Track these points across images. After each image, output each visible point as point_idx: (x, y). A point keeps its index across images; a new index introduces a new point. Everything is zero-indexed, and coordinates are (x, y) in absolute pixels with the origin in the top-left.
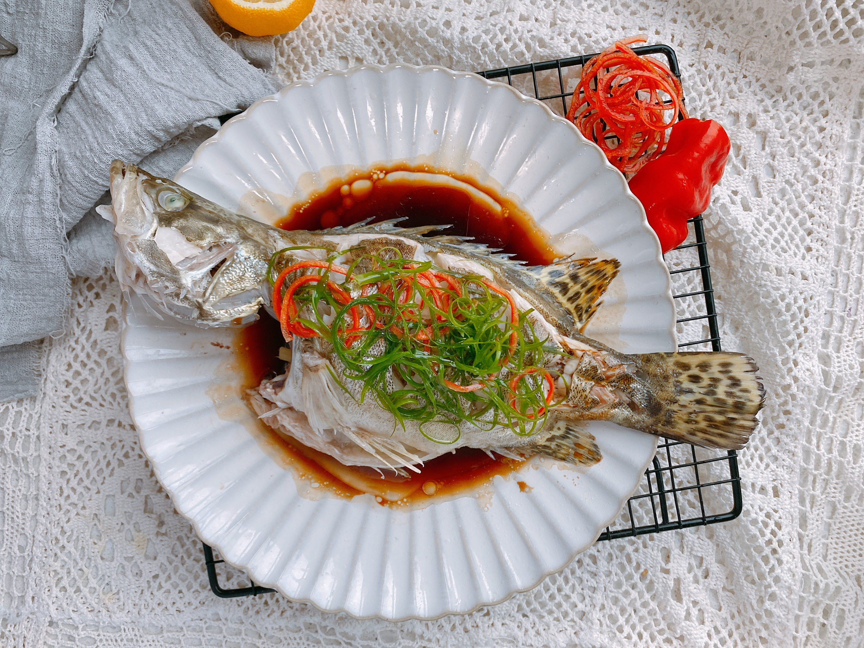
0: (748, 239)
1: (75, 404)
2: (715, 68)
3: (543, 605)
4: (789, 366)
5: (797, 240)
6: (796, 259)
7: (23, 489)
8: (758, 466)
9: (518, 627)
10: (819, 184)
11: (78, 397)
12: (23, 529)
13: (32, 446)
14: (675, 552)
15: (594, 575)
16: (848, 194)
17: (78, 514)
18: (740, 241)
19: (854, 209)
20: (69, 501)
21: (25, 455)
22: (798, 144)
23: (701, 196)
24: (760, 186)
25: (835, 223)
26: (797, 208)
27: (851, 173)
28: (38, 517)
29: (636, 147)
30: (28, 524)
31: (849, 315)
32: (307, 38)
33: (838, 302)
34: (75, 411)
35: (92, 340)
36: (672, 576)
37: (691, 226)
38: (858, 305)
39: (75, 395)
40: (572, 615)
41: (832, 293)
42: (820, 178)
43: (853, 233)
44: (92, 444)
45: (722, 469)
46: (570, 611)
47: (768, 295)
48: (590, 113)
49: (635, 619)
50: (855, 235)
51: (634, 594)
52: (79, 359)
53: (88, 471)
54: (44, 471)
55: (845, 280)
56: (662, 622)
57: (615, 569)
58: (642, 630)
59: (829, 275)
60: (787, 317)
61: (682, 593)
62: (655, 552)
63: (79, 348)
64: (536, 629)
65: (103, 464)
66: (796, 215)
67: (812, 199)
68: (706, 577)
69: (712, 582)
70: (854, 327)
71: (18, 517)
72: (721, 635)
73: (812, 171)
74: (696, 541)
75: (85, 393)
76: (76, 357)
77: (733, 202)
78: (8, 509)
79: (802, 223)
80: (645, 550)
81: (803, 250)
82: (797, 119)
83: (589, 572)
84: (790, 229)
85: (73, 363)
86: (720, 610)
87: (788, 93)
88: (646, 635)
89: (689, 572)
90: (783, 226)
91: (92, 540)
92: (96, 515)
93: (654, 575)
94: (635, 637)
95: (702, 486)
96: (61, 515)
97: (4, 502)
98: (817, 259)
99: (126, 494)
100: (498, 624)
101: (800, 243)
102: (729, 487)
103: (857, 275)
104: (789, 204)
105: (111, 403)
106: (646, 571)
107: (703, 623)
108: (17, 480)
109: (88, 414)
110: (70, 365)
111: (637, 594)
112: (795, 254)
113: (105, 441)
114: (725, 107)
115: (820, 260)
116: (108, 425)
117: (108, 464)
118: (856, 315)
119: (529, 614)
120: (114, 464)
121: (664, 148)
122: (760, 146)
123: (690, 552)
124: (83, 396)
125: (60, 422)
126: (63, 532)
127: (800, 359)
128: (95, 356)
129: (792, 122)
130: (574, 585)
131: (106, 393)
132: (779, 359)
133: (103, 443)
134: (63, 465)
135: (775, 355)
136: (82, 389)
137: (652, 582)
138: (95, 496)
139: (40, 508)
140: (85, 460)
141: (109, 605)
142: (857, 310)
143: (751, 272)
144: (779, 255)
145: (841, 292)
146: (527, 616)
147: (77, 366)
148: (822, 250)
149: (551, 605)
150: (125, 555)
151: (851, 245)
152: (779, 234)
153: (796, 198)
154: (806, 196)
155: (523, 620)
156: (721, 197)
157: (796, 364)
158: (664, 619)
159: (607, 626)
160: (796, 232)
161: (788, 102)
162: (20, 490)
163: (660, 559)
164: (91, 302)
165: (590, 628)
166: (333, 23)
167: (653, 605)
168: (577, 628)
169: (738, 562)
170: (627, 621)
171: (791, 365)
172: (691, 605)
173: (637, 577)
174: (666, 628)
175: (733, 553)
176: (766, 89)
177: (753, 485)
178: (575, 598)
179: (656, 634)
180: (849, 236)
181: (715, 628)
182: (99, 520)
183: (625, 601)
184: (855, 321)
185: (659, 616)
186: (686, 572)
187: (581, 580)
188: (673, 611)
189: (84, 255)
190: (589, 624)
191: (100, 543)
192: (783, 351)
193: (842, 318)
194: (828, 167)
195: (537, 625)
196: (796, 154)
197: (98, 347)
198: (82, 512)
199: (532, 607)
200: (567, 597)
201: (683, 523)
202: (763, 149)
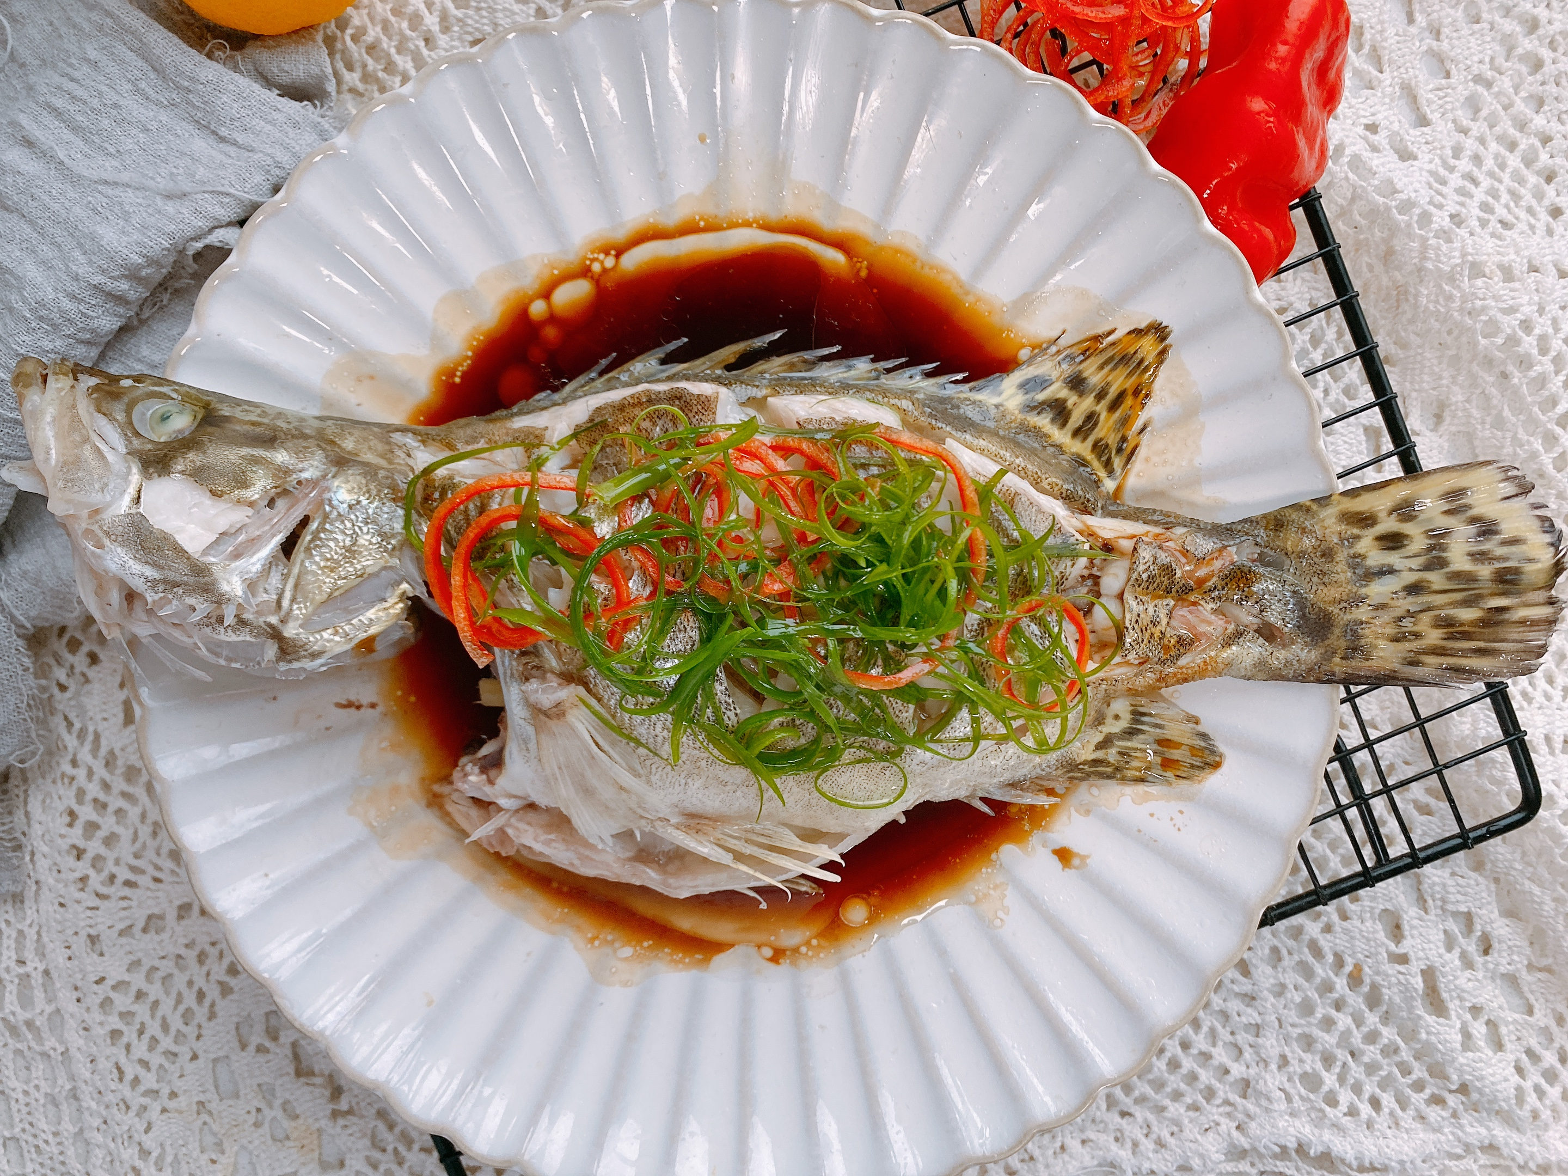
0: (1425, 219)
1: (104, 890)
3: (1159, 1085)
5: (1528, 198)
6: (1536, 238)
7: (42, 1084)
8: (1548, 698)
9: (1117, 1140)
10: (1548, 69)
11: (105, 874)
12: (63, 1163)
13: (39, 994)
14: (1410, 914)
15: (1250, 999)
17: (164, 1110)
18: (1409, 225)
20: (142, 1088)
21: (28, 1015)
23: (1311, 141)
24: (1422, 102)
26: (1512, 131)
28: (87, 1134)
29: (1141, 75)
30: (71, 1152)
32: (393, 19)
34: (106, 902)
35: (103, 751)
36: (1415, 967)
37: (1298, 215)
39: (99, 871)
40: (1223, 1091)
42: (1546, 53)
44: (157, 963)
45: (1475, 722)
46: (1217, 1085)
47: (1492, 328)
48: (1026, 25)
49: (1356, 1071)
51: (1344, 1021)
52: (89, 797)
53: (164, 1019)
54: (75, 1040)
56: (1416, 1065)
57: (1291, 978)
58: (1378, 1090)
60: (1544, 365)
61: (1445, 995)
62: (1368, 924)
63: (81, 773)
64: (1154, 1136)
65: (190, 1000)
66: (1512, 146)
67: (1540, 103)
68: (1486, 952)
69: (1501, 960)
71: (46, 1142)
72: (1545, 1064)
73: (1527, 44)
74: (1450, 882)
75: (117, 862)
76: (80, 795)
77: (1375, 149)
78: (24, 1130)
79: (1529, 162)
80: (1345, 924)
81: (1544, 217)
83: (1237, 995)
84: (1506, 177)
85: (76, 808)
86: (1530, 1012)
88: (1387, 1100)
89: (1449, 949)
90: (1491, 174)
91: (205, 1157)
92: (200, 1103)
93: (1378, 973)
94: (1366, 1110)
95: (1446, 766)
96: (130, 1119)
97: (11, 1117)
99: (252, 1048)
100: (1074, 1144)
101: (1534, 203)
102: (1503, 755)
104: (1491, 127)
105: (173, 872)
106: (1358, 967)
107: (1499, 1046)
108: (28, 1068)
109: (134, 904)
110: (72, 814)
111: (1349, 1020)
112: (1532, 227)
113: (183, 951)
116: (180, 917)
117: (201, 995)
119: (1132, 1110)
120: (213, 993)
121: (1203, 63)
122: (1403, 17)
123: (1442, 908)
124: (115, 870)
125: (83, 934)
126: (144, 1153)
128: (119, 784)
130: (1212, 1031)
131: (158, 854)
133: (179, 957)
134: (110, 1019)
136: (110, 855)
137: (1375, 987)
138: (190, 1067)
139: (86, 1114)
140: (152, 998)
143: (1447, 288)
144: (1500, 238)
146: (1130, 1114)
147: (87, 813)
149: (1175, 1082)
150: (279, 1172)
152: (1488, 193)
153: (1506, 108)
154: (1524, 100)
155: (1124, 1123)
156: (1347, 141)
158: (1417, 1058)
159: (1301, 1097)
160: (1521, 181)
162: (37, 1087)
163: (1381, 935)
164: (84, 675)
165: (1267, 1110)
167: (1388, 1034)
168: (1241, 1116)
169: (1549, 906)
170: (1342, 1079)
172: (1468, 1016)
173: (1341, 984)
174: (1426, 1075)
175: (1537, 890)
177: (1548, 739)
178: (1221, 1055)
179: (1408, 1091)
181: (1530, 1052)
182: (210, 1113)
183: (1328, 1040)
185: (1405, 1054)
186: (1442, 950)
187: (1225, 1016)
188: (1433, 1039)
189: (37, 582)
190: (1264, 1102)
191: (223, 1160)
195: (1155, 1129)
196: (1485, 16)
197: (120, 762)
198: (171, 1105)
199: (1137, 1093)
200: (1206, 1057)
201: (1422, 855)
202: (1411, 20)
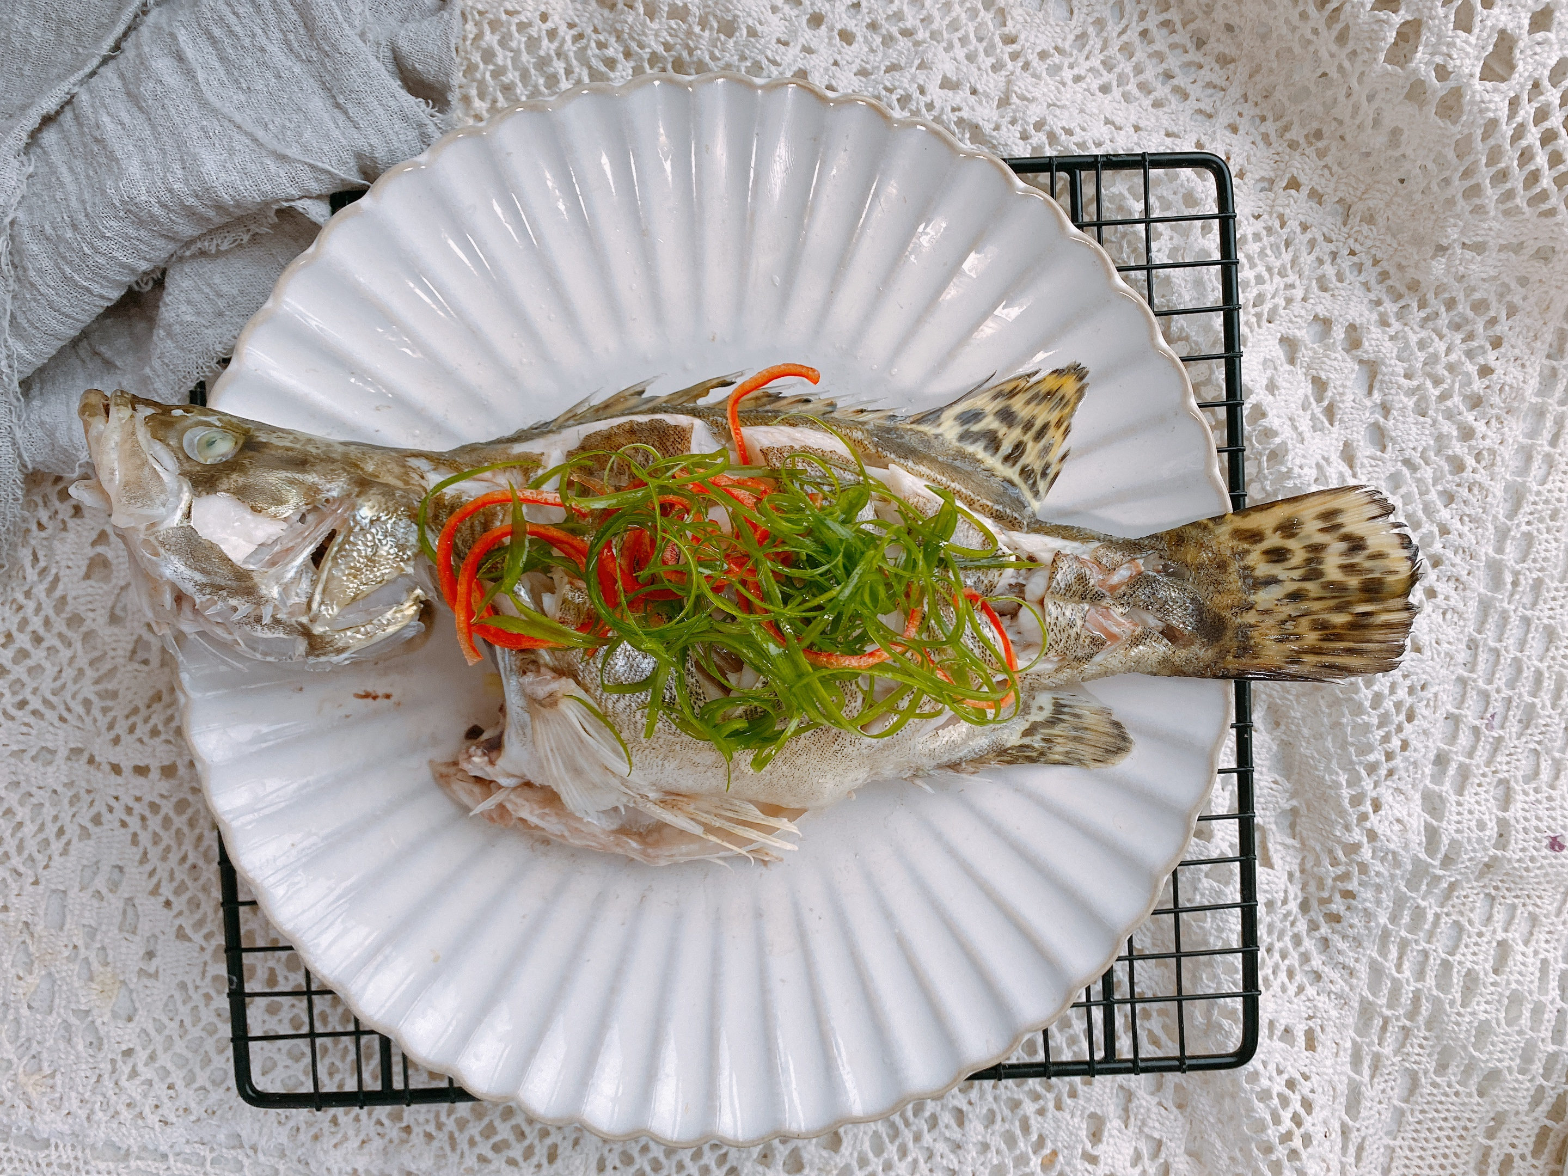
1: (13, 712)
2: (1299, 230)
4: (1362, 809)
8: (1284, 989)
10: (1467, 474)
11: (20, 697)
14: (1114, 1124)
15: (957, 1147)
16: (1517, 497)
19: (1524, 528)
22: (1437, 392)
24: (1356, 463)
25: (1486, 550)
26: (1420, 513)
27: (1529, 459)
31: (1489, 727)
33: (1473, 700)
34: (10, 723)
35: (57, 594)
36: (1102, 1170)
38: (1508, 709)
39: (14, 693)
41: (1462, 682)
42: (1470, 462)
43: (1516, 574)
44: (34, 790)
50: (1521, 578)
52: (30, 628)
53: (22, 841)
55: (1492, 659)
57: (996, 1141)
59: (1463, 646)
60: (1372, 718)
62: (1077, 1120)
63: (30, 606)
65: (51, 831)
66: (1417, 525)
67: (1449, 498)
70: (1495, 750)
73: (1458, 448)
74: (1155, 1109)
75: (34, 691)
76: (23, 623)
79: (1425, 542)
80: (1058, 1114)
81: (1420, 594)
82: (1441, 346)
83: (947, 1139)
85: (15, 633)
87: (1430, 296)
89: (1134, 1164)
91: (13, 971)
92: (26, 924)
93: (1068, 1164)
95: (1186, 998)
98: (1444, 614)
99: (90, 891)
102: (1237, 1006)
103: (1514, 653)
104: (1407, 502)
105: (80, 717)
106: (1054, 1153)
109: (34, 732)
110: (9, 637)
113: (60, 789)
114: (1309, 307)
115: (1449, 616)
116: (69, 759)
117: (61, 832)
118: (1502, 727)
120: (72, 831)
122: (1363, 389)
123: (1140, 1129)
124: (29, 697)
127: (1387, 796)
128: (60, 625)
129: (1431, 350)
130: (915, 1162)
131: (73, 698)
132: (1346, 793)
133: (55, 792)
135: (1337, 785)
136: (30, 684)
138: (29, 889)
140: (18, 819)
141: (34, 1095)
142: (1505, 718)
145: (1480, 683)
147: (23, 640)
148: (1455, 600)
150: (73, 1006)
151: (1512, 595)
153: (1421, 494)
154: (1439, 493)
157: (1377, 806)
161: (1428, 310)
163: (1083, 1133)
164: (64, 522)
166: (585, 48)
171: (1368, 807)
173: (1035, 1162)
176: (1390, 282)
177: (1272, 1023)
180: (1508, 578)
182: (32, 935)
184: (1500, 740)
186: (1128, 1164)
187: (930, 1153)
189: (51, 436)
191: (29, 979)
192: (1354, 781)
193: (1476, 731)
194: (1488, 443)
196: (1431, 412)
197: (68, 608)
201: (1141, 1064)
202: (1370, 393)
